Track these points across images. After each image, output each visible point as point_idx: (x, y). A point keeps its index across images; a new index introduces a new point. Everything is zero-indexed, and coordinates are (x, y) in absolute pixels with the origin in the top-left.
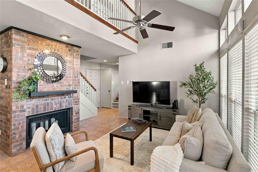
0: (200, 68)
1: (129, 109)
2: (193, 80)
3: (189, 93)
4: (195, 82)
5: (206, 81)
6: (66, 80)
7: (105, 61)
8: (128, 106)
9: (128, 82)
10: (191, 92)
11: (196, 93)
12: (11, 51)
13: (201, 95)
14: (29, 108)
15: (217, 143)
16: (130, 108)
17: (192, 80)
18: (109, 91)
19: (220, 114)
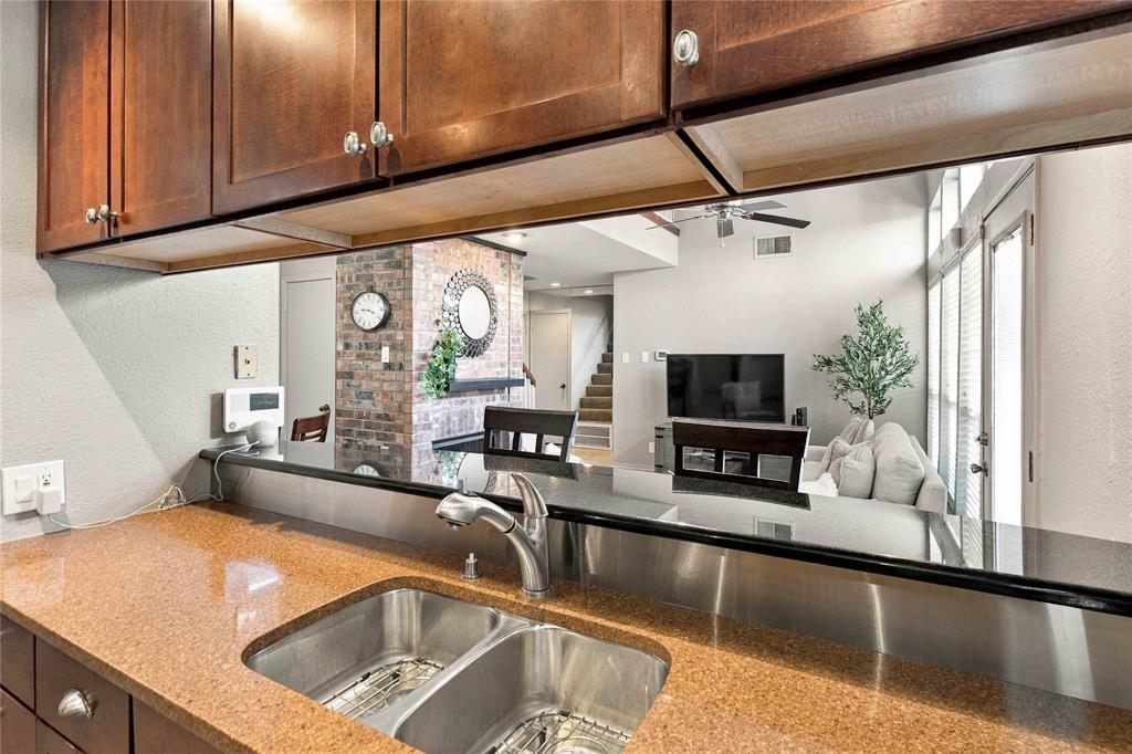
0: (870, 318)
1: (657, 437)
2: (852, 349)
3: (840, 386)
4: (858, 357)
5: (888, 355)
6: (496, 349)
7: (556, 285)
8: (656, 428)
9: (646, 357)
10: (846, 385)
11: (859, 385)
12: (411, 279)
13: (875, 390)
14: (437, 420)
15: (899, 461)
16: (661, 433)
17: (849, 352)
18: (563, 387)
19: (925, 446)
